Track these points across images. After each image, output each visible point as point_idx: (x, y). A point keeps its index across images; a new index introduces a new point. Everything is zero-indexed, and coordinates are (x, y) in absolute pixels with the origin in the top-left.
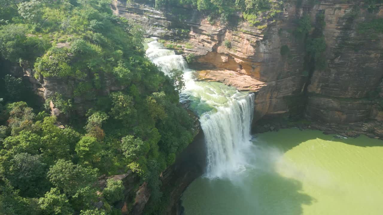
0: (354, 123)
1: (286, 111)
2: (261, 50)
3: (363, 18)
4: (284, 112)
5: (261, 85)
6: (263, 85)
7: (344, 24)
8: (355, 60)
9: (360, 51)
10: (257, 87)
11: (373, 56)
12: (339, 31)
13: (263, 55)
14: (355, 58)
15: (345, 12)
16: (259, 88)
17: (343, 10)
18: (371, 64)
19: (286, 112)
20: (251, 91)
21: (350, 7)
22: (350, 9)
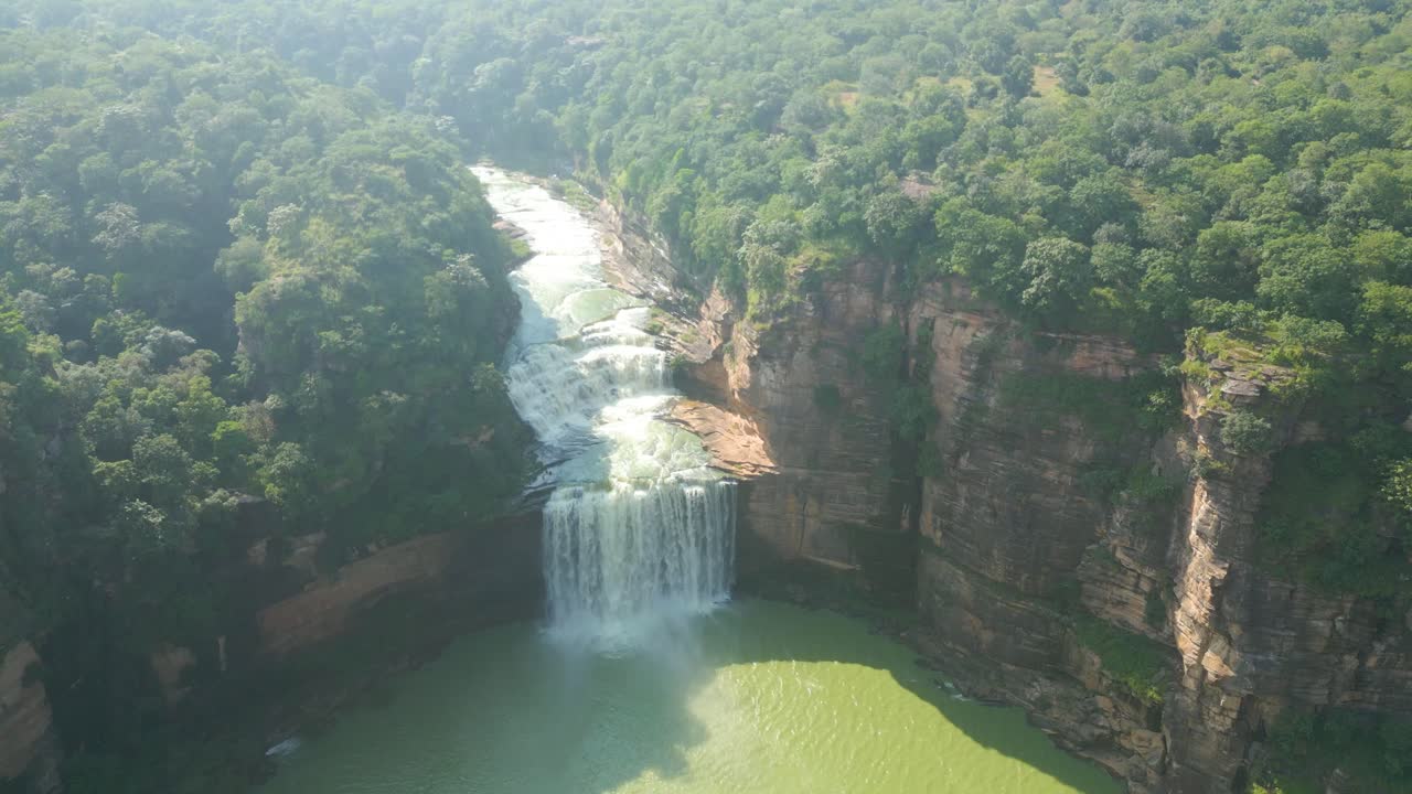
0: (1014, 667)
1: (851, 567)
2: (763, 381)
3: (1019, 363)
4: (846, 566)
5: (762, 469)
6: (768, 470)
7: (973, 367)
8: (1001, 472)
9: (1017, 453)
10: (753, 471)
11: (1051, 475)
12: (967, 384)
13: (769, 393)
14: (1002, 468)
15: (974, 335)
16: (756, 473)
17: (970, 330)
18: (1048, 499)
19: (852, 570)
20: (733, 476)
21: (988, 325)
22: (989, 332)
